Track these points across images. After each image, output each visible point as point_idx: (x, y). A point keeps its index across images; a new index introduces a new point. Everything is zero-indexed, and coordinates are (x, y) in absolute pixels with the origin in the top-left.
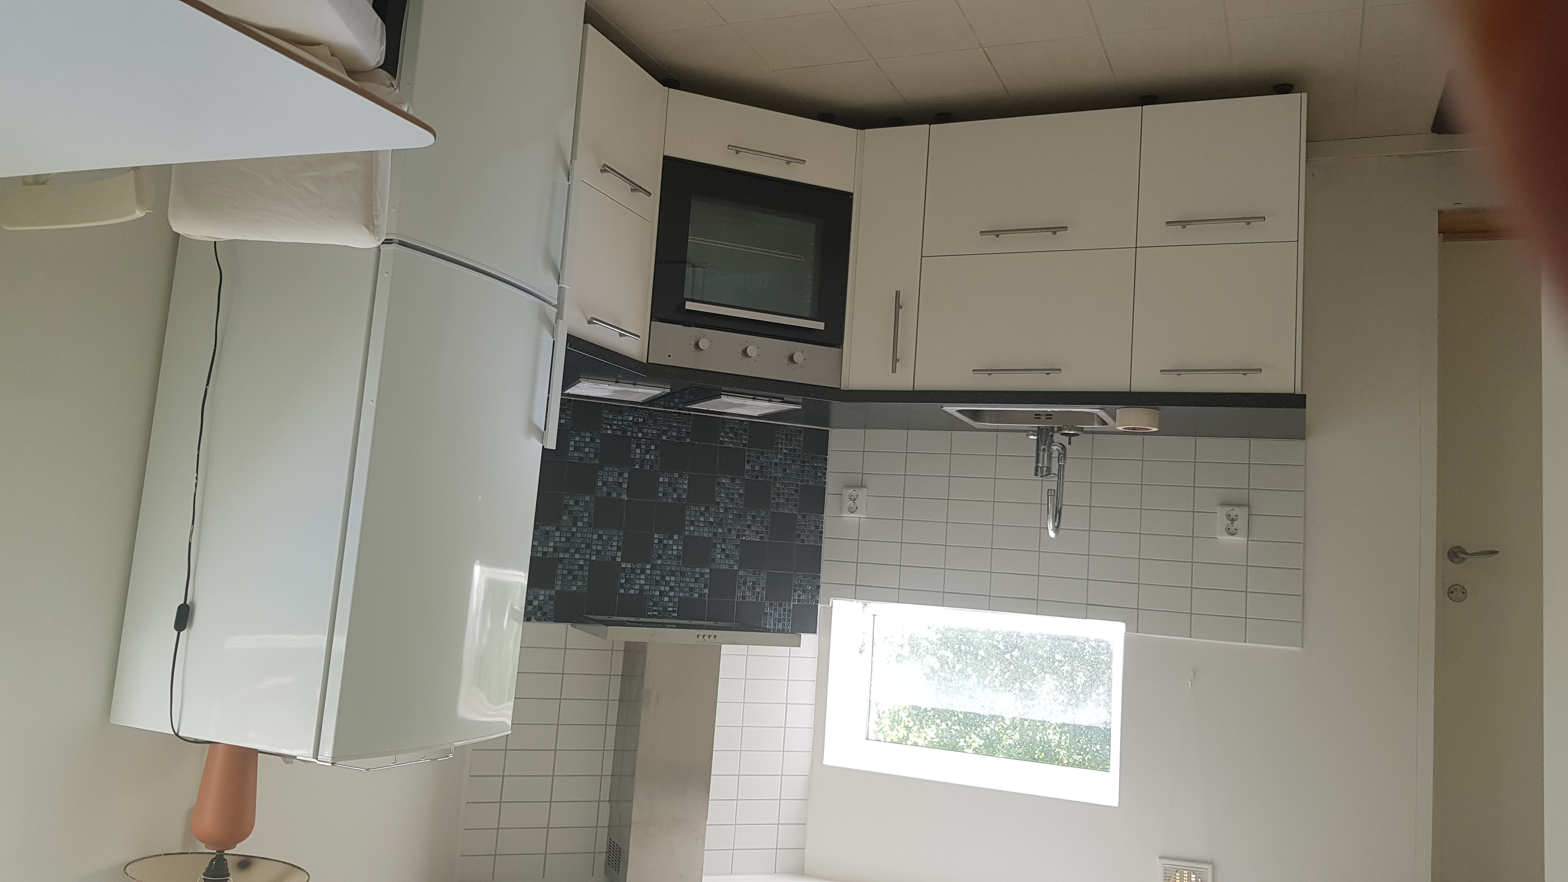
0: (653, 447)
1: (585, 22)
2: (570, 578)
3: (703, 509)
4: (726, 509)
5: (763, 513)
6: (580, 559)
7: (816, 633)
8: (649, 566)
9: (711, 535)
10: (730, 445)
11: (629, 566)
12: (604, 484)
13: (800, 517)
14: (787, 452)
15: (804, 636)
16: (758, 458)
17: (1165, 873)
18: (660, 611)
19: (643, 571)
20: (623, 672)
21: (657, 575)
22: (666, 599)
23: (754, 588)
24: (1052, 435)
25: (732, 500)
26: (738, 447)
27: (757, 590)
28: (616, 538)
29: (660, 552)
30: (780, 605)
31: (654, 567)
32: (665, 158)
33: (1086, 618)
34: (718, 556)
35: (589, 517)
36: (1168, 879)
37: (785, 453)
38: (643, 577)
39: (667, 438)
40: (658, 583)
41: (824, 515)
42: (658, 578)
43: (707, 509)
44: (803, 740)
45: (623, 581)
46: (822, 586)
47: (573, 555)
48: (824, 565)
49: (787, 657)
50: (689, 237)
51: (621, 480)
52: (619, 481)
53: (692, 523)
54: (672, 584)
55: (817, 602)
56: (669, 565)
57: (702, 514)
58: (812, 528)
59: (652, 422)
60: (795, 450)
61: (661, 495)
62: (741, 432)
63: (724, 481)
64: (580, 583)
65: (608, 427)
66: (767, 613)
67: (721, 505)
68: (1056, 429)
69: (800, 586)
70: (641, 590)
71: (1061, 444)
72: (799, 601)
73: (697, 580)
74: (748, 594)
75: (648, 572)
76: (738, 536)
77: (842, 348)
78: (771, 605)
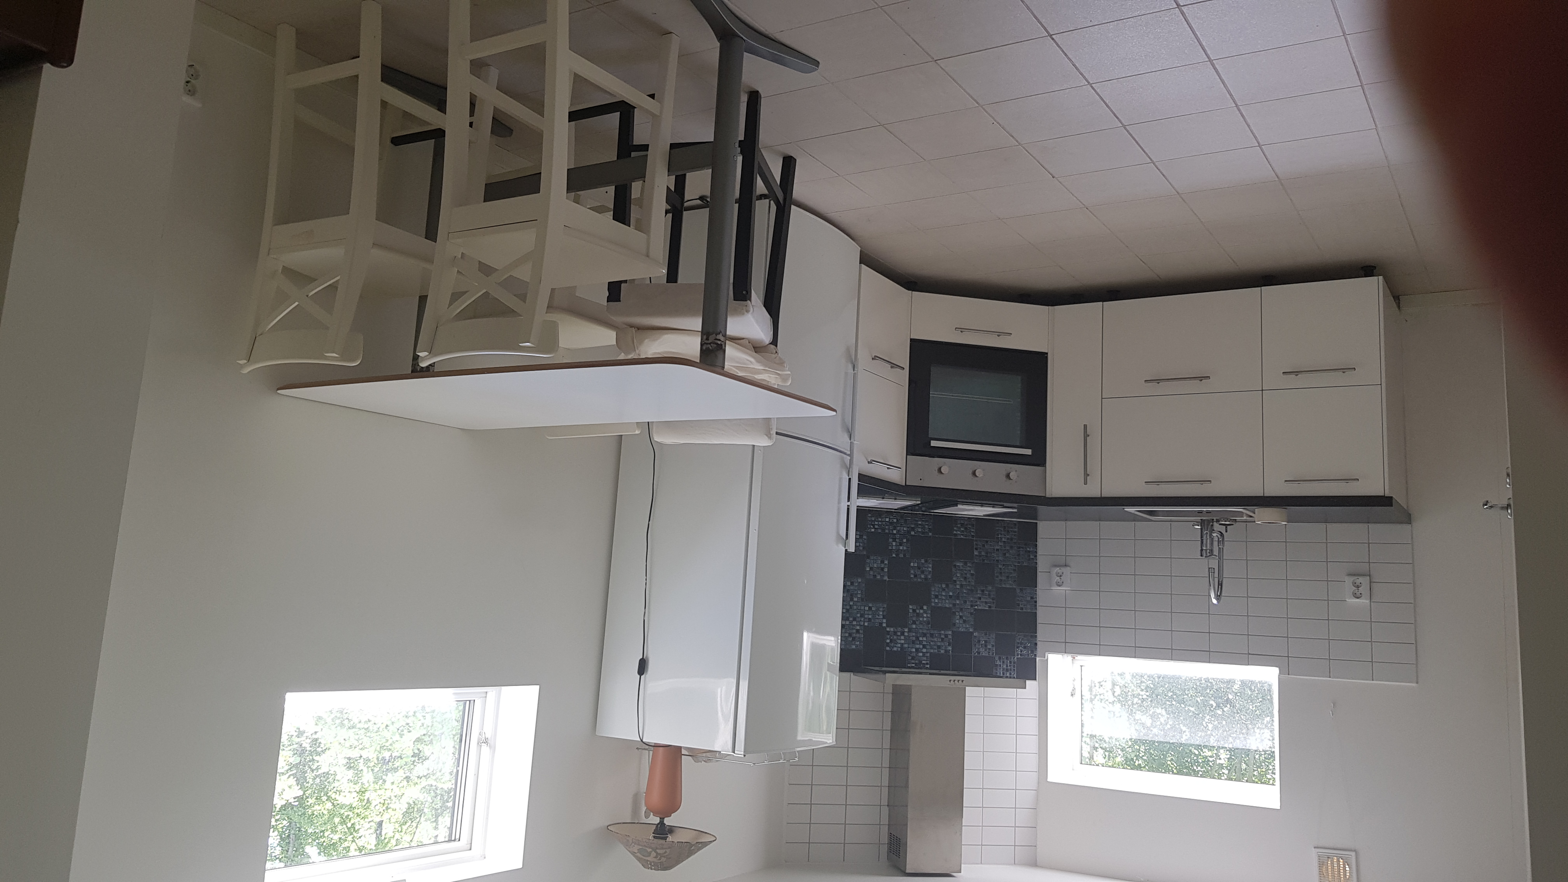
0: (905, 540)
1: (860, 263)
2: (851, 639)
3: (944, 586)
4: (962, 586)
5: (990, 588)
6: (857, 625)
7: (1036, 680)
8: (906, 630)
9: (951, 606)
10: (962, 537)
11: (892, 629)
12: (871, 569)
13: (1018, 591)
14: (1006, 540)
15: (1028, 682)
16: (984, 546)
17: (1319, 859)
18: (917, 663)
19: (903, 633)
20: (892, 709)
21: (913, 636)
22: (921, 654)
23: (986, 646)
24: (1212, 525)
25: (965, 578)
26: (968, 538)
27: (989, 647)
28: (881, 609)
29: (914, 619)
30: (1007, 658)
31: (910, 631)
32: (911, 340)
33: (1248, 665)
34: (957, 621)
35: (862, 594)
36: (1322, 863)
37: (1004, 542)
38: (902, 637)
39: (915, 533)
40: (913, 642)
41: (1037, 588)
42: (914, 639)
43: (947, 586)
44: (1030, 762)
45: (888, 641)
46: (1039, 643)
47: (851, 622)
48: (1040, 627)
49: (1014, 698)
50: (931, 392)
51: (883, 566)
52: (882, 566)
53: (936, 597)
54: (924, 643)
55: (1035, 655)
56: (921, 629)
57: (944, 590)
58: (1029, 599)
59: (903, 521)
60: (1012, 539)
61: (912, 576)
62: (969, 526)
63: (958, 564)
64: (858, 643)
65: (872, 527)
66: (997, 665)
67: (958, 583)
68: (1215, 520)
69: (1021, 643)
70: (902, 648)
71: (1220, 532)
72: (1021, 655)
73: (942, 639)
74: (982, 650)
75: (906, 634)
76: (972, 606)
77: (1046, 466)
78: (1000, 658)
